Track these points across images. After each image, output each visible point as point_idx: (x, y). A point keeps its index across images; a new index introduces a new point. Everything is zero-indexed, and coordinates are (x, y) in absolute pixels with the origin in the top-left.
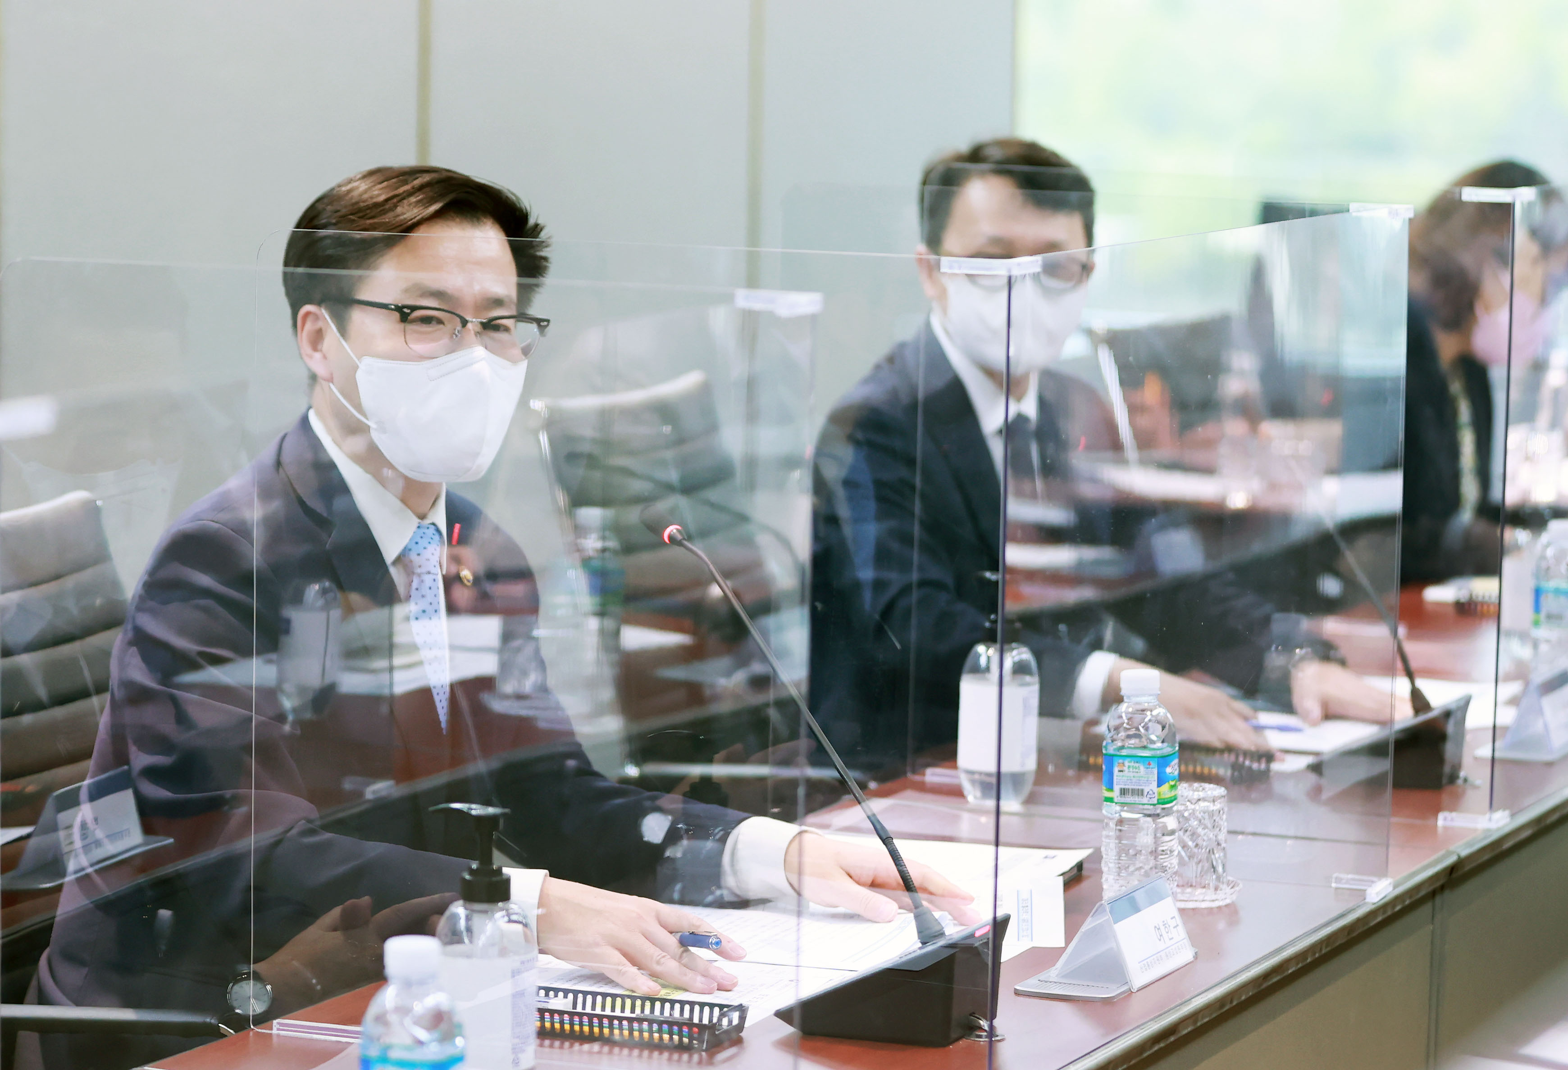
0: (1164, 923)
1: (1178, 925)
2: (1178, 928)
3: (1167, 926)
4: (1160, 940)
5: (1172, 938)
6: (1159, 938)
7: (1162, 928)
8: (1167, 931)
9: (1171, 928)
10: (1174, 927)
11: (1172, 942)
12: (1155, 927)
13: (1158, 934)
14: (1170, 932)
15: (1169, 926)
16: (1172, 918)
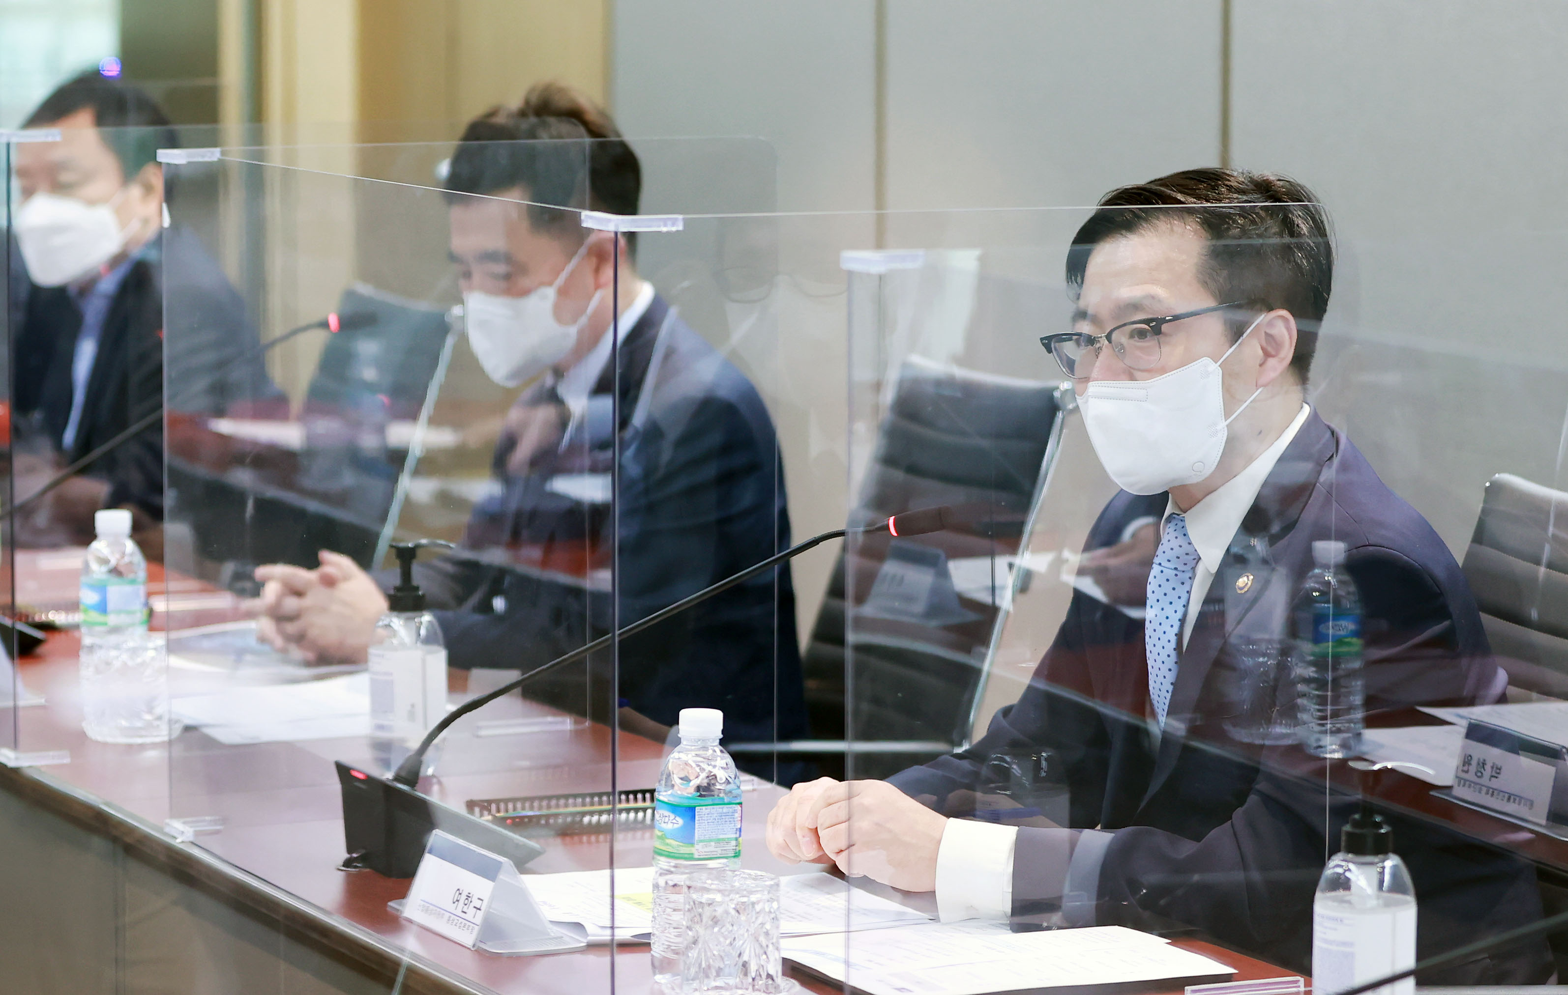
0: (469, 895)
1: (479, 909)
2: (478, 910)
3: (470, 899)
4: (454, 903)
5: (465, 913)
6: (455, 901)
7: (463, 897)
8: (466, 903)
9: (472, 905)
10: (475, 907)
11: (463, 915)
12: (458, 890)
13: (456, 896)
14: (467, 905)
15: (471, 902)
16: (479, 899)
